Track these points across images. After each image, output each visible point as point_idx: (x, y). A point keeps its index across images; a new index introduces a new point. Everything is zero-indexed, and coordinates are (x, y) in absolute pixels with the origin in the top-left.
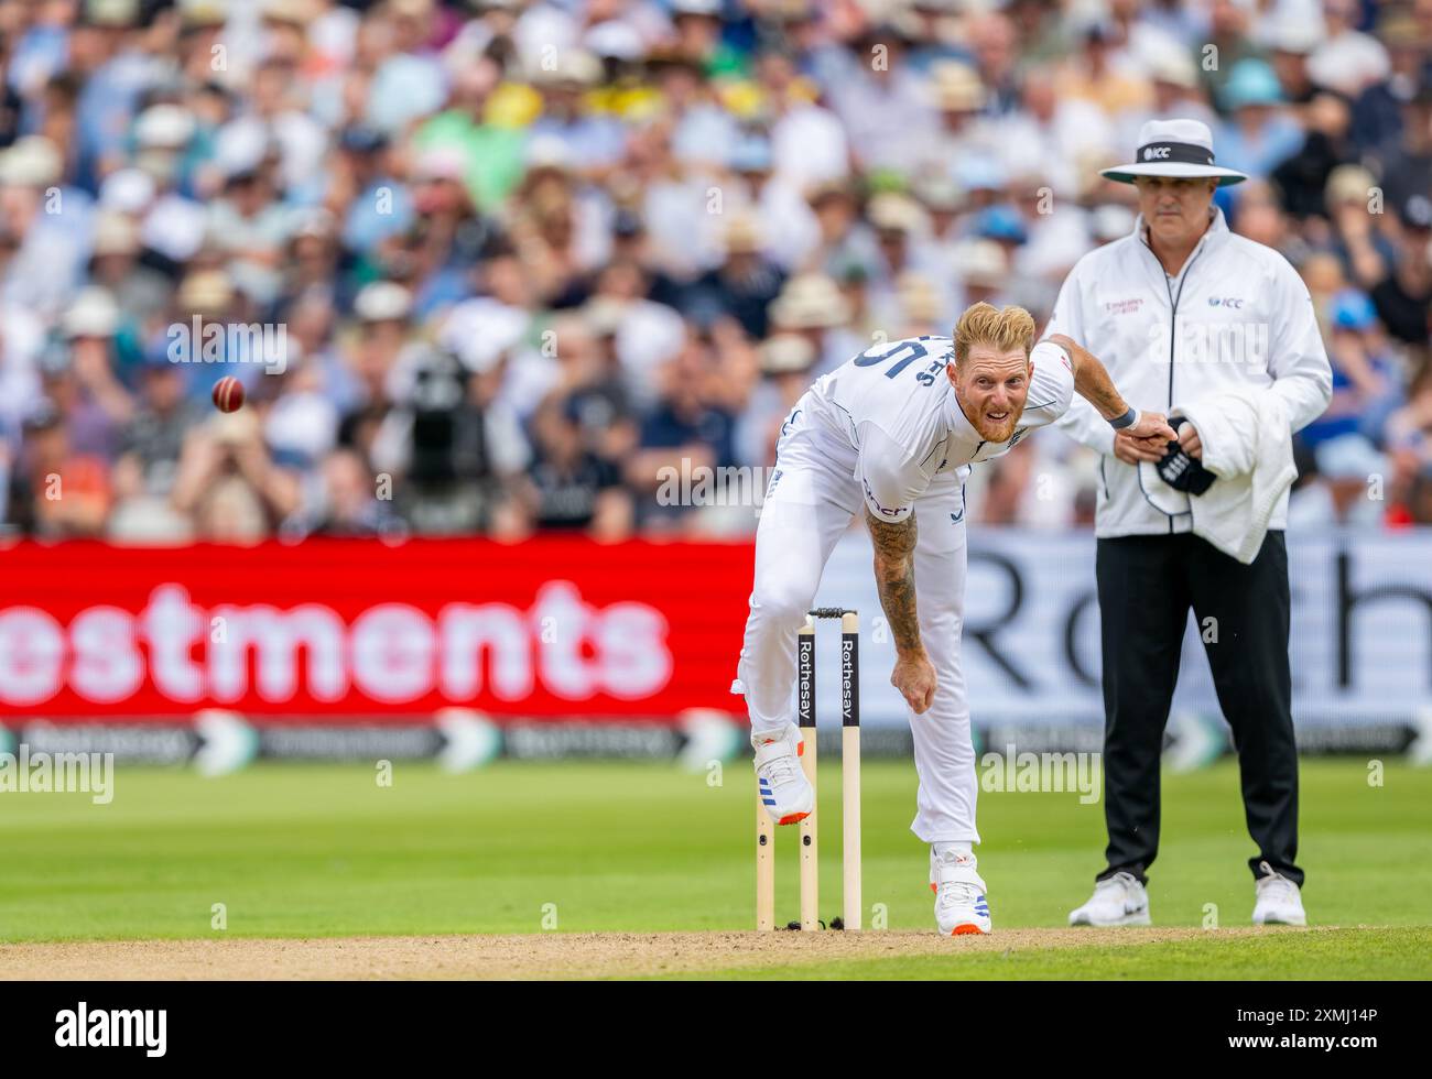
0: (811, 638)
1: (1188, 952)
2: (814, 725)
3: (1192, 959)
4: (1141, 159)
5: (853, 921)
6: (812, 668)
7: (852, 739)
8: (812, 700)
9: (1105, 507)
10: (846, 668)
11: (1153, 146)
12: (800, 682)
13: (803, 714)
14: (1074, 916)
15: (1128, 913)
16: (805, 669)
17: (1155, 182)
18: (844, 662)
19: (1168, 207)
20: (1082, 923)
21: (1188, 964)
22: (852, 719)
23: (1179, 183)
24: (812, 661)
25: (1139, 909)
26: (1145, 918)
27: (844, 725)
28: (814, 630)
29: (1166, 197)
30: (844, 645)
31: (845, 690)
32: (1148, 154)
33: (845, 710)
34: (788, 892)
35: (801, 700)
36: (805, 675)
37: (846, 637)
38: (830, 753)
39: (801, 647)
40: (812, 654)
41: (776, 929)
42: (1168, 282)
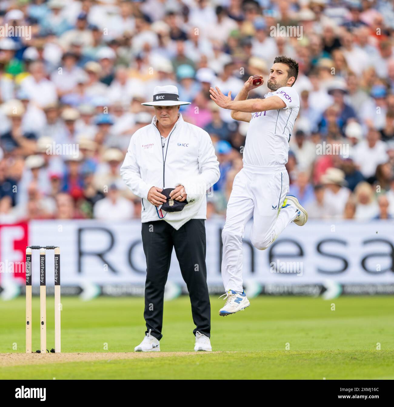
0: (44, 256)
1: (169, 360)
2: (45, 285)
3: (171, 362)
4: (155, 100)
5: (58, 349)
6: (45, 266)
7: (58, 290)
8: (44, 276)
9: (143, 212)
10: (56, 266)
11: (159, 95)
13: (41, 281)
14: (136, 348)
15: (154, 347)
16: (42, 266)
17: (160, 108)
18: (55, 264)
19: (165, 116)
20: (139, 351)
21: (170, 364)
22: (58, 283)
23: (168, 108)
24: (44, 264)
25: (157, 346)
26: (158, 349)
27: (55, 285)
28: (45, 253)
29: (164, 112)
30: (55, 258)
31: (55, 273)
32: (157, 98)
33: (55, 280)
34: (36, 340)
35: (41, 276)
36: (42, 268)
37: (56, 256)
38: (50, 295)
39: (41, 259)
40: (44, 261)
41: (32, 352)
42: (161, 138)
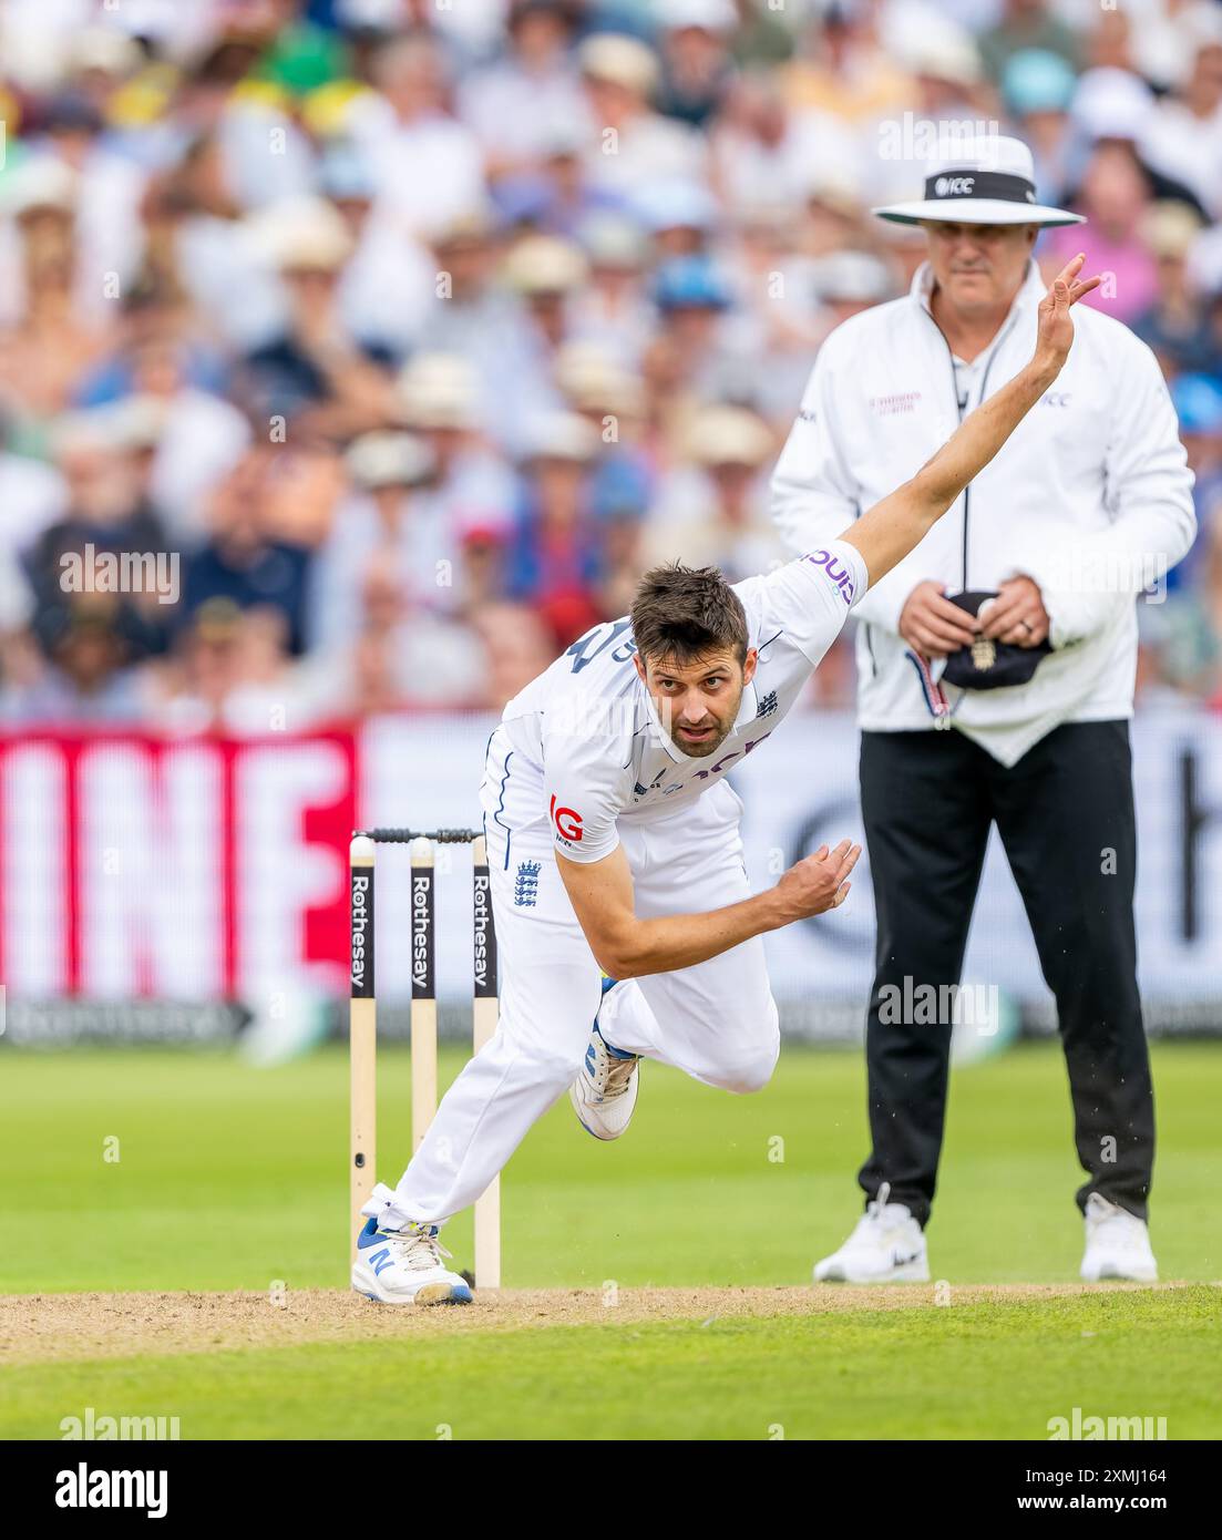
0: (429, 872)
1: (967, 1321)
2: (433, 997)
3: (971, 1329)
4: (931, 193)
5: (487, 1274)
6: (430, 915)
8: (430, 960)
9: (870, 687)
10: (480, 915)
11: (949, 175)
12: (414, 934)
13: (417, 981)
14: (822, 1268)
15: (898, 1263)
16: (420, 916)
17: (950, 229)
18: (476, 906)
19: (968, 263)
20: (835, 1279)
21: (967, 1336)
22: (487, 987)
23: (985, 232)
24: (430, 905)
25: (913, 1258)
26: (920, 1271)
27: (476, 996)
28: (433, 859)
29: (967, 250)
30: (476, 883)
32: (942, 187)
33: (477, 974)
36: (420, 926)
37: (478, 870)
39: (414, 884)
40: (430, 894)
42: (954, 367)
